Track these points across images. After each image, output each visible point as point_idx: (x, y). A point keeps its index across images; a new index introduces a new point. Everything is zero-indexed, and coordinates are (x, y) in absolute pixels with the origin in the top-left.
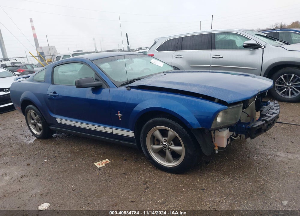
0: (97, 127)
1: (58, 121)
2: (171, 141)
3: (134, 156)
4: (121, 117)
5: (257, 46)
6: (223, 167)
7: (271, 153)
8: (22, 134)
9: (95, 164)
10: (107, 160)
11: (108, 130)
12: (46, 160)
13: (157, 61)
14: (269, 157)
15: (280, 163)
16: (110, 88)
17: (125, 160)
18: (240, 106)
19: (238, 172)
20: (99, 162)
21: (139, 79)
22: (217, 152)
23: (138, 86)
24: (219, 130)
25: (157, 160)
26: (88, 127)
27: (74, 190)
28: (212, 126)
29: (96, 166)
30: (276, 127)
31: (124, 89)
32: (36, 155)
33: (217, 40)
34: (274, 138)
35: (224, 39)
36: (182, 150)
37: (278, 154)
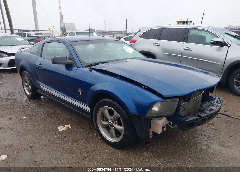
0: (66, 98)
1: (41, 87)
2: (115, 120)
3: (91, 126)
4: (82, 93)
5: (223, 44)
6: (158, 150)
7: (207, 144)
8: (20, 92)
9: (58, 127)
10: (69, 125)
11: (72, 101)
12: (25, 117)
13: (129, 48)
14: (203, 147)
15: (210, 155)
16: (77, 67)
17: (83, 128)
18: (176, 100)
19: (169, 156)
20: (62, 127)
21: (104, 63)
22: (151, 137)
23: (98, 69)
24: (154, 118)
25: (103, 134)
26: (59, 96)
27: (31, 148)
28: (147, 114)
29: (58, 129)
30: (222, 119)
31: (87, 69)
32: (20, 111)
33: (190, 34)
34: (216, 130)
35: (196, 34)
36: (122, 130)
37: (212, 146)
